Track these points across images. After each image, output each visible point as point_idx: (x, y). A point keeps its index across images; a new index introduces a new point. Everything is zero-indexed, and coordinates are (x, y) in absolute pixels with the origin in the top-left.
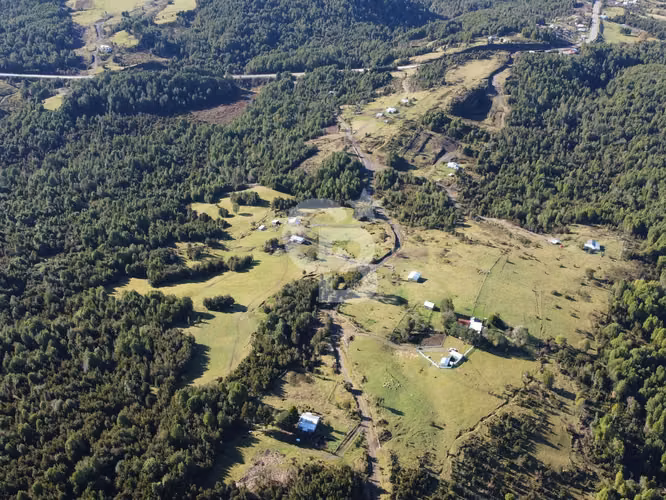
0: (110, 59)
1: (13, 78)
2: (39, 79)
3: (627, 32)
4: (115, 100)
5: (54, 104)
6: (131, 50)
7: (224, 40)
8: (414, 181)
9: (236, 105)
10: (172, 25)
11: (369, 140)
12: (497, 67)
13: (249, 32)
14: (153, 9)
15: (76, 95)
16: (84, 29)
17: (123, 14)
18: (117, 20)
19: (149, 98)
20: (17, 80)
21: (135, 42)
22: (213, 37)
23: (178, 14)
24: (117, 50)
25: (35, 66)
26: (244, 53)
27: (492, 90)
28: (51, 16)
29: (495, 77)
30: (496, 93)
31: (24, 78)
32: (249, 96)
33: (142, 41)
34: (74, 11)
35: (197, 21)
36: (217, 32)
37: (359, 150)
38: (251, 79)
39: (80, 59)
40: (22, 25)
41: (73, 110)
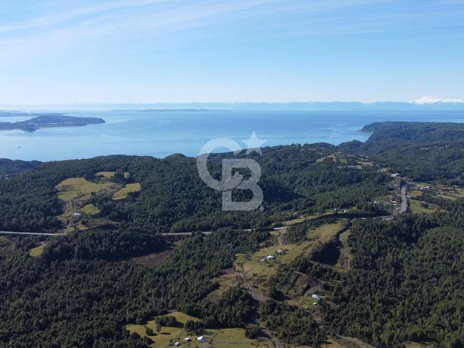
0: (80, 222)
1: (12, 234)
2: (29, 235)
3: (426, 206)
4: (79, 249)
5: (37, 252)
6: (94, 217)
7: (157, 210)
8: (288, 308)
9: (163, 253)
10: (123, 201)
11: (255, 278)
12: (341, 229)
13: (175, 205)
14: (112, 191)
15: (53, 246)
16: (65, 203)
17: (92, 193)
18: (88, 197)
19: (103, 249)
20: (15, 236)
21: (98, 211)
22: (150, 208)
23: (128, 194)
24: (85, 217)
25: (28, 227)
26: (170, 219)
27: (339, 244)
28: (44, 195)
29: (341, 235)
30: (343, 246)
31: (19, 235)
32: (172, 247)
33: (103, 211)
34: (59, 192)
35: (141, 198)
36: (153, 205)
37: (247, 285)
38: (174, 236)
39: (60, 222)
40: (23, 200)
41: (49, 256)
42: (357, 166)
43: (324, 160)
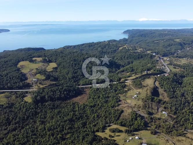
0: (38, 83)
1: (10, 91)
2: (20, 91)
5: (28, 99)
6: (44, 80)
7: (70, 75)
8: (157, 119)
9: (83, 96)
10: (52, 72)
11: (136, 106)
12: (154, 81)
13: (76, 73)
14: (44, 67)
16: (26, 74)
17: (36, 69)
18: (35, 71)
19: (58, 96)
20: (12, 92)
21: (44, 78)
22: (66, 74)
23: (53, 68)
24: (39, 80)
25: (17, 87)
26: (77, 79)
28: (15, 71)
29: (155, 83)
31: (14, 91)
32: (86, 92)
33: (47, 77)
34: (20, 69)
35: (58, 70)
36: (67, 73)
37: (135, 109)
38: (83, 87)
39: (29, 83)
40: (7, 74)
42: (138, 51)
43: (123, 48)
